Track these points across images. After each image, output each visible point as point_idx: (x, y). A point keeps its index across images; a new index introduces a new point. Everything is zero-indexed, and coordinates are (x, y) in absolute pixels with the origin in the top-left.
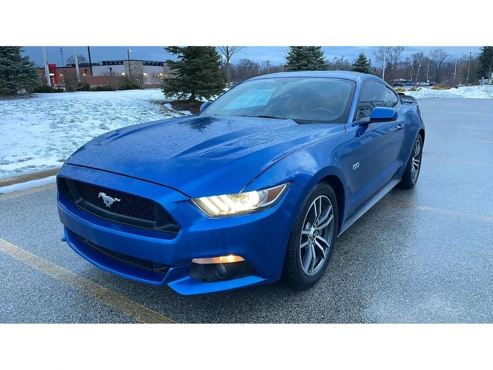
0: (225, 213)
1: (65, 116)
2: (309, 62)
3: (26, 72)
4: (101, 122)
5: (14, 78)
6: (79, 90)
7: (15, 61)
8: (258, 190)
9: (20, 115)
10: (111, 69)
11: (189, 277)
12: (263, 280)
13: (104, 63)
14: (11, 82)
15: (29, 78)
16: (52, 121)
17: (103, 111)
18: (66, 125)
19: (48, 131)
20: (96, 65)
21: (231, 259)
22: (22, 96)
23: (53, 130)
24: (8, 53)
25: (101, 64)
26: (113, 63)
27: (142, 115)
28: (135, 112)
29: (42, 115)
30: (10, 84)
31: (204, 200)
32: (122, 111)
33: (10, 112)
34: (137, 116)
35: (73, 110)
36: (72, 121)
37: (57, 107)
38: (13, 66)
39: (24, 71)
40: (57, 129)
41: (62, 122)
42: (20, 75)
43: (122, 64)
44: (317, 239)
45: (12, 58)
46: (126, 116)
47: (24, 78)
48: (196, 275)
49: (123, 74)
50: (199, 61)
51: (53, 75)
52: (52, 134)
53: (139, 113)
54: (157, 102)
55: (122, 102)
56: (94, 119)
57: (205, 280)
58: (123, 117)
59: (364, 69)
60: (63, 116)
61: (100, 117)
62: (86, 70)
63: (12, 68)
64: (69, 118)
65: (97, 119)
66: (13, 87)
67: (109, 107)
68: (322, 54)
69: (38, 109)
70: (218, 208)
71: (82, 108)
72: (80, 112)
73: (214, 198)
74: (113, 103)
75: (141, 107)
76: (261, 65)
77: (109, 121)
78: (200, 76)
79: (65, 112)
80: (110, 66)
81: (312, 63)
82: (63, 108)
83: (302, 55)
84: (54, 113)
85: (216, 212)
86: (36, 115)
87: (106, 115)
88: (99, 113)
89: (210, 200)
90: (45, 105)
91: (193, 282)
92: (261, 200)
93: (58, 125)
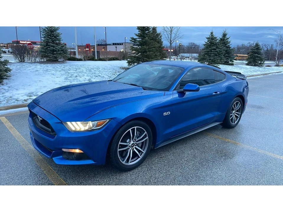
0: (78, 130)
1: (73, 74)
2: (217, 47)
3: (62, 50)
4: (90, 78)
5: (56, 54)
6: (89, 60)
7: (58, 45)
8: (92, 121)
9: (53, 72)
10: (116, 47)
11: (62, 157)
12: (94, 163)
13: (114, 44)
14: (54, 55)
15: (63, 53)
16: (66, 76)
17: (94, 72)
18: (72, 79)
19: (63, 81)
20: (109, 45)
21: (77, 151)
22: (60, 62)
23: (65, 80)
24: (54, 41)
25: (112, 44)
26: (118, 44)
27: (113, 75)
28: (110, 73)
29: (63, 72)
30: (54, 56)
31: (69, 123)
32: (103, 72)
33: (49, 70)
34: (109, 75)
35: (79, 71)
36: (76, 77)
37: (72, 69)
38: (56, 47)
39: (61, 50)
40: (67, 80)
41: (71, 77)
42: (59, 52)
43: (122, 45)
44: (135, 148)
45: (57, 44)
46: (104, 75)
47: (61, 53)
48: (65, 156)
49: (122, 50)
50: (146, 47)
51: (88, 49)
52: (64, 82)
53: (112, 74)
54: (123, 68)
55: (105, 67)
56: (87, 76)
57: (68, 159)
58: (102, 75)
59: (258, 52)
60: (72, 74)
61: (90, 75)
62: (104, 47)
63: (56, 49)
64: (76, 74)
65: (88, 76)
66: (56, 58)
67: (98, 70)
68: (229, 42)
69: (62, 70)
70: (75, 127)
71: (84, 70)
72: (82, 72)
73: (74, 123)
74: (101, 68)
75: (114, 71)
76: (201, 46)
77: (94, 77)
78: (146, 55)
79: (74, 72)
80: (116, 46)
81: (219, 48)
82: (75, 70)
83: (213, 43)
84: (69, 72)
85: (73, 129)
86: (61, 73)
87: (94, 74)
88: (91, 73)
89: (76, 123)
90: (67, 68)
91: (63, 159)
92: (93, 126)
93: (69, 78)
